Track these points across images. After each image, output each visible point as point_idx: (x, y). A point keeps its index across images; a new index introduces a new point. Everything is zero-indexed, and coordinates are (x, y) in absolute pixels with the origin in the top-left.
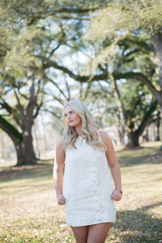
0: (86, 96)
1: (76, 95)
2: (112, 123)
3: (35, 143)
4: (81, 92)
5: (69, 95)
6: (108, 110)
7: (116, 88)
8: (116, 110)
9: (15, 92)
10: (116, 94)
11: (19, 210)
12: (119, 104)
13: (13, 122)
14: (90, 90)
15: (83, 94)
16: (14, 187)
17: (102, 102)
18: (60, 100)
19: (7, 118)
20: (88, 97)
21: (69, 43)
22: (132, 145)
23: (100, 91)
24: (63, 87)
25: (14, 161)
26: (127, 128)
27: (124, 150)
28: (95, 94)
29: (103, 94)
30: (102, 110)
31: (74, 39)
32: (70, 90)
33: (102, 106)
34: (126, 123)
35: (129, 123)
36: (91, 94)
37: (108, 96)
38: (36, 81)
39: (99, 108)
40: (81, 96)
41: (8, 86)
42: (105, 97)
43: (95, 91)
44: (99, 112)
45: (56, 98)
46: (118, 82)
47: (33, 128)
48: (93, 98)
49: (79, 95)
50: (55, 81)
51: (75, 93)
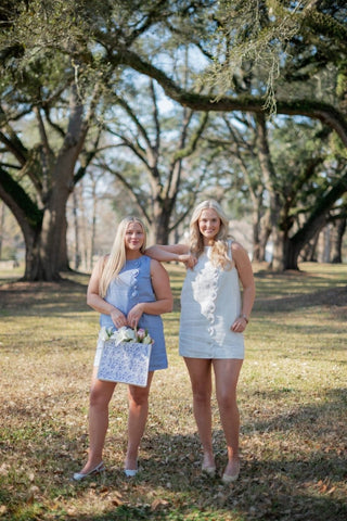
0: (194, 147)
1: (173, 141)
2: (241, 212)
3: (71, 235)
4: (184, 135)
5: (158, 140)
9: (39, 117)
14: (203, 135)
17: (226, 164)
18: (136, 149)
19: (15, 174)
20: (199, 149)
23: (228, 140)
24: (146, 120)
29: (233, 147)
30: (226, 181)
32: (162, 129)
38: (89, 99)
40: (183, 146)
41: (26, 101)
42: (237, 154)
43: (215, 138)
44: (218, 185)
45: (126, 143)
47: (70, 202)
49: (180, 143)
50: (131, 104)
51: (170, 137)
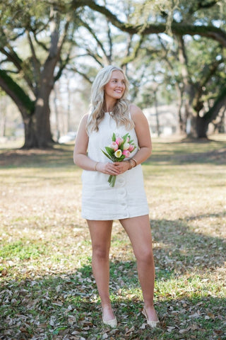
0: (136, 54)
1: (122, 51)
2: (170, 100)
3: (53, 119)
4: (129, 47)
5: (111, 50)
6: (168, 80)
7: (183, 48)
8: (179, 80)
9: (29, 38)
10: (181, 57)
12: (184, 72)
13: (22, 84)
14: (143, 45)
15: (132, 51)
16: (16, 176)
17: (159, 66)
18: (95, 57)
19: (14, 77)
20: (140, 56)
22: (195, 135)
23: (159, 49)
24: (102, 36)
25: (20, 142)
26: (192, 110)
27: (183, 141)
28: (150, 52)
29: (163, 54)
30: (159, 78)
32: (113, 42)
33: (160, 72)
34: (191, 102)
35: (195, 102)
36: (144, 52)
37: (170, 57)
38: (63, 23)
39: (154, 74)
40: (128, 55)
41: (20, 27)
42: (165, 58)
43: (150, 48)
44: (154, 81)
45: (89, 54)
46: (187, 38)
47: (52, 96)
48: (147, 59)
49: (126, 52)
50: (92, 26)
51: (120, 48)
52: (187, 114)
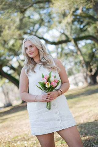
7: (79, 49)
8: (80, 62)
10: (79, 53)
11: (18, 130)
12: (81, 58)
15: (59, 55)
19: (13, 75)
21: (46, 24)
22: (92, 82)
26: (89, 73)
27: (88, 86)
31: (49, 22)
33: (72, 61)
34: (87, 70)
35: (89, 69)
37: (75, 54)
39: (70, 62)
42: (73, 55)
48: (65, 57)
52: (87, 75)
